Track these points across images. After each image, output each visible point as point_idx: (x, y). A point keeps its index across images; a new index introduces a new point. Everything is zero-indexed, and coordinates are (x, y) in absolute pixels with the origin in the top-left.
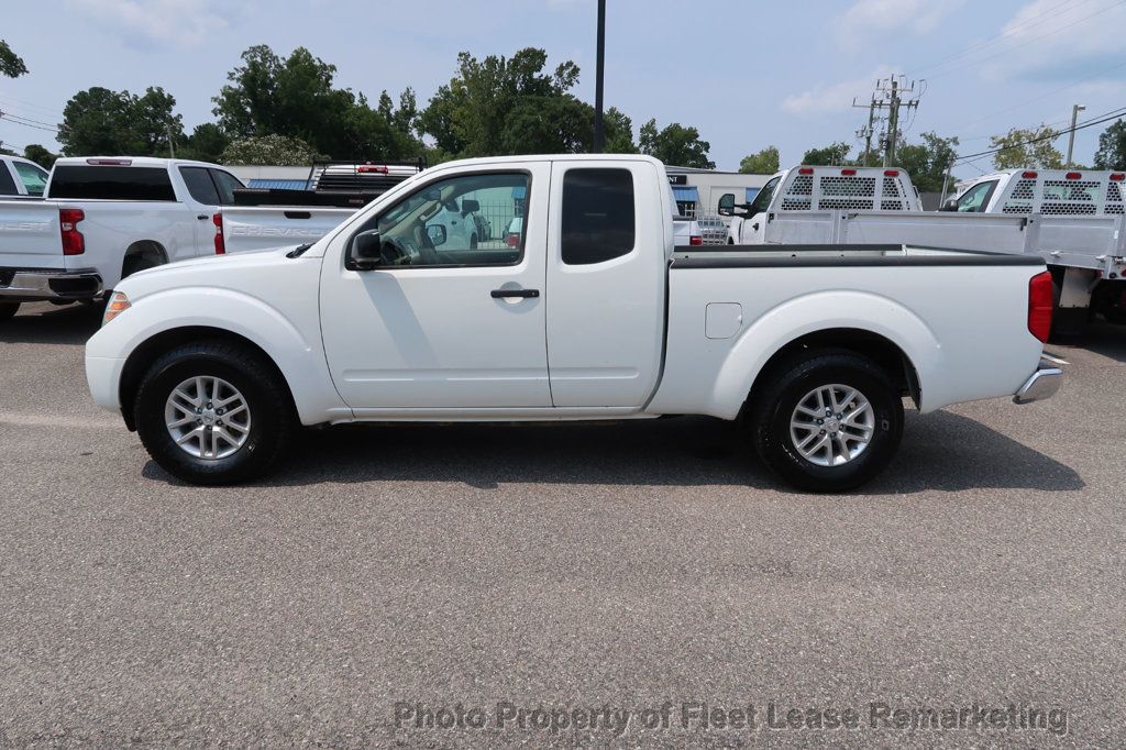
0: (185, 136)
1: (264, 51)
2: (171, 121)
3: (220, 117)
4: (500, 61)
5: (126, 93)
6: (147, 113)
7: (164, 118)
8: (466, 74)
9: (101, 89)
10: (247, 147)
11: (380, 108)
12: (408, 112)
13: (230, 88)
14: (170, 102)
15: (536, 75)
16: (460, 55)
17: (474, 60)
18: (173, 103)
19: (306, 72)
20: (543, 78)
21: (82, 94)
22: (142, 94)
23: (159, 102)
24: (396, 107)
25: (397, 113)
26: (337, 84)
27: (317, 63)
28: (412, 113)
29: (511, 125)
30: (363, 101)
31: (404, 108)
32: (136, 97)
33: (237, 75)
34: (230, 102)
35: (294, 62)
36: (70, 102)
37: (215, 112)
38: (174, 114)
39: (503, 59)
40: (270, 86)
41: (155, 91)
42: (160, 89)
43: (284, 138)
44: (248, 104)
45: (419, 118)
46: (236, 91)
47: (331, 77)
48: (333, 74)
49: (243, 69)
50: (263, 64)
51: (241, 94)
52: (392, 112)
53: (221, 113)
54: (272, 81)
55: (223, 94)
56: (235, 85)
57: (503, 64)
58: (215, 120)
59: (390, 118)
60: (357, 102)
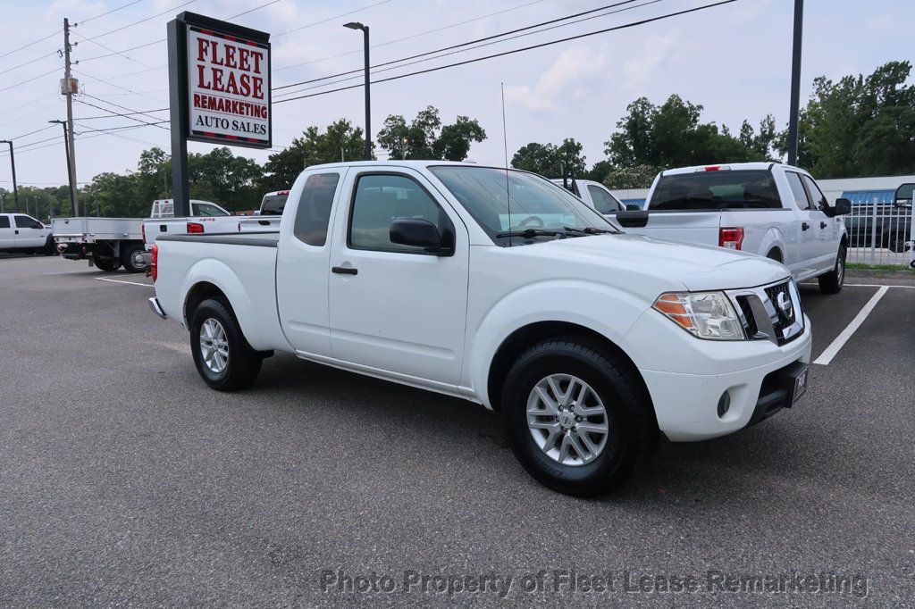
0: (587, 172)
1: (644, 103)
2: (578, 161)
3: (609, 155)
4: (857, 79)
5: (550, 144)
6: (563, 157)
7: (573, 159)
8: (821, 96)
9: (535, 144)
10: (620, 176)
11: (742, 135)
12: (767, 136)
13: (617, 134)
14: (579, 148)
15: (898, 87)
16: (816, 80)
17: (830, 82)
18: (581, 148)
19: (677, 114)
20: (907, 88)
21: (523, 149)
22: (560, 144)
23: (572, 148)
24: (757, 132)
25: (757, 138)
26: (703, 120)
27: (686, 105)
28: (771, 136)
29: (864, 136)
30: (725, 131)
31: (763, 133)
32: (556, 147)
33: (624, 123)
34: (617, 144)
35: (666, 108)
36: (515, 155)
37: (606, 152)
38: (580, 157)
39: (861, 77)
40: (648, 128)
41: (569, 141)
42: (572, 140)
43: (650, 167)
44: (630, 143)
45: (778, 140)
46: (622, 135)
47: (698, 115)
48: (701, 112)
49: (628, 118)
50: (642, 112)
51: (626, 136)
52: (753, 137)
53: (610, 151)
54: (649, 124)
55: (612, 139)
56: (622, 131)
57: (860, 82)
58: (606, 158)
59: (750, 142)
60: (720, 132)
